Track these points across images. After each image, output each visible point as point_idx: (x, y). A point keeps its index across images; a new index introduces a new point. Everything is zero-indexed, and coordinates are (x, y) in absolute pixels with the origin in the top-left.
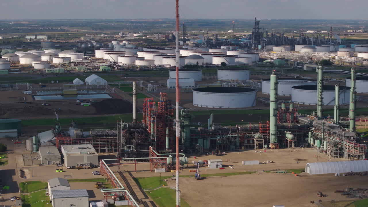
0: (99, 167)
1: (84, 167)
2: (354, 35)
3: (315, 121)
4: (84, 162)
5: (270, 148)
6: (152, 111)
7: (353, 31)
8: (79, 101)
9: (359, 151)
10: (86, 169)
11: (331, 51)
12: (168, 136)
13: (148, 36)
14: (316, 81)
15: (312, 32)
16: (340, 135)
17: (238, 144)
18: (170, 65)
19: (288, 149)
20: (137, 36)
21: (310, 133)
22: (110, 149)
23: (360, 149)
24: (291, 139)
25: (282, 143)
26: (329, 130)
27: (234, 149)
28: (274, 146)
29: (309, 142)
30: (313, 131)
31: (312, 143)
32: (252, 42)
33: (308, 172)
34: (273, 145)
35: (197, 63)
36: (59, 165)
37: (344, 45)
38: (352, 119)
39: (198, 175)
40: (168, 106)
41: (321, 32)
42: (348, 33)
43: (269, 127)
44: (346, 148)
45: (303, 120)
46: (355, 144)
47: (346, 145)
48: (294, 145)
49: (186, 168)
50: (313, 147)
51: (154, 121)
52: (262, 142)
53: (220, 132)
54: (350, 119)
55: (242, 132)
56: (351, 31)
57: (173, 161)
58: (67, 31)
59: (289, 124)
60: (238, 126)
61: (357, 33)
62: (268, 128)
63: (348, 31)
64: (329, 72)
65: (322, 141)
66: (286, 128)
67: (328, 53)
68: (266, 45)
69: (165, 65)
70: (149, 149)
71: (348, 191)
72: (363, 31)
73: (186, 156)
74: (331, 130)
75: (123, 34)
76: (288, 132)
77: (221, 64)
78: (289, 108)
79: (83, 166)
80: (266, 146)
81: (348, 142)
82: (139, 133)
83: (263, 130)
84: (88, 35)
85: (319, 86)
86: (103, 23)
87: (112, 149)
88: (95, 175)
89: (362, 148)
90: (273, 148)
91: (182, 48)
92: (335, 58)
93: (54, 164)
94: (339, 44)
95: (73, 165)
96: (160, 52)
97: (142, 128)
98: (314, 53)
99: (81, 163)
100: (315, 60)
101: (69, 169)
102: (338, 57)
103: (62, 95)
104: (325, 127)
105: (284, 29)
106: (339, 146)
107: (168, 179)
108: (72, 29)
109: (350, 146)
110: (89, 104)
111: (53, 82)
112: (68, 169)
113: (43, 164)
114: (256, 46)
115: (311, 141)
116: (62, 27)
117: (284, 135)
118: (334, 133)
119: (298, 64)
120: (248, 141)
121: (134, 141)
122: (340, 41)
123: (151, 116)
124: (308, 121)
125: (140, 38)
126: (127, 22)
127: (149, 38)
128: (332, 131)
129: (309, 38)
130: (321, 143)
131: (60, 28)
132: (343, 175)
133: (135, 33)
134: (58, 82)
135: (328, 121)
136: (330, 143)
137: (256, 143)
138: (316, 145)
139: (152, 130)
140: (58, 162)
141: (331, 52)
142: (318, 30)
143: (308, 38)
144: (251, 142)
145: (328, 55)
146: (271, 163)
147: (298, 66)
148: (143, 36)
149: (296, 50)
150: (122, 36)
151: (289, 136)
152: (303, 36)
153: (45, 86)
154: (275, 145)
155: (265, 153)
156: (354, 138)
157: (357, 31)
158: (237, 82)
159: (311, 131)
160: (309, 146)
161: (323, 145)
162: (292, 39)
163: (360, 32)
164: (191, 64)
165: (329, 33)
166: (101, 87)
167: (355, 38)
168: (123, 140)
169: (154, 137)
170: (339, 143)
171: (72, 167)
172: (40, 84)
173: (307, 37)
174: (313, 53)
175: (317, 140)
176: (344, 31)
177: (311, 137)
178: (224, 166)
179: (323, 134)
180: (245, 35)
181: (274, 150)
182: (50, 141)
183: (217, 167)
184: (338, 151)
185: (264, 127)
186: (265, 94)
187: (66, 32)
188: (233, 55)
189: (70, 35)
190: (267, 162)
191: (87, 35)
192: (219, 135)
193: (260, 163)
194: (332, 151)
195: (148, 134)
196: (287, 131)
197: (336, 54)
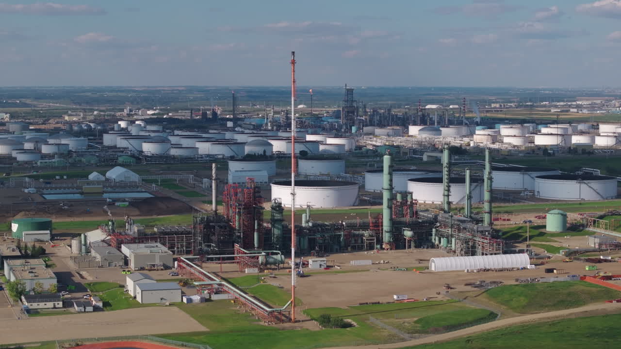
0: (174, 268)
1: (156, 268)
2: (501, 111)
3: (440, 215)
4: (155, 262)
5: (384, 249)
6: (238, 200)
7: (501, 106)
8: (111, 201)
9: (495, 248)
10: (158, 270)
11: (464, 134)
12: (257, 232)
13: (170, 114)
14: (441, 173)
15: (434, 107)
16: (473, 230)
17: (343, 244)
18: (224, 155)
19: (407, 250)
20: (153, 114)
21: (434, 230)
22: (181, 250)
23: (496, 245)
24: (411, 237)
25: (398, 243)
26: (458, 225)
27: (338, 251)
28: (388, 247)
29: (433, 241)
30: (438, 227)
31: (437, 242)
32: (341, 123)
33: (433, 269)
34: (388, 245)
35: (265, 152)
36: (123, 267)
37: (484, 125)
38: (488, 213)
39: (301, 272)
40: (257, 195)
41: (449, 106)
42: (494, 108)
43: (382, 223)
44: (479, 245)
45: (425, 214)
46: (490, 240)
47: (479, 241)
48: (414, 245)
49: (282, 268)
50: (438, 248)
51: (239, 212)
52: (373, 241)
53: (320, 229)
54: (485, 213)
55: (348, 229)
56: (498, 105)
57: (266, 260)
58: (35, 106)
59: (407, 219)
60: (342, 222)
61: (507, 108)
62: (380, 224)
63: (493, 105)
64: (460, 163)
65: (449, 238)
66: (404, 224)
67: (460, 137)
68: (363, 126)
69: (216, 155)
70: (233, 247)
71: (480, 283)
72: (515, 105)
73: (282, 254)
74: (461, 224)
75: (131, 111)
76: (407, 229)
77: (300, 153)
78: (407, 199)
79: (154, 267)
80: (379, 246)
81: (482, 238)
82: (221, 227)
83: (375, 226)
84: (72, 112)
85: (445, 180)
86: (89, 94)
87: (184, 250)
88: (172, 275)
89: (499, 245)
90: (387, 249)
91: (236, 131)
92: (469, 145)
93: (116, 266)
94: (478, 124)
95: (142, 267)
96: (203, 136)
97: (225, 222)
98: (438, 138)
99: (152, 263)
100: (440, 147)
101: (137, 270)
102: (474, 142)
103: (82, 193)
104: (453, 222)
105: (390, 102)
106: (470, 244)
107: (265, 277)
108: (40, 103)
109: (484, 243)
110: (127, 203)
111: (57, 177)
112: (135, 270)
113: (102, 266)
114: (349, 127)
115: (435, 239)
116: (23, 100)
117: (401, 232)
118: (465, 229)
119: (415, 151)
120: (355, 240)
121: (214, 238)
122: (478, 120)
123: (236, 206)
124: (431, 216)
125: (159, 116)
126: (129, 91)
127: (174, 117)
128: (462, 226)
129: (431, 116)
130: (448, 242)
131: (20, 101)
132: (475, 271)
133: (149, 109)
134: (65, 177)
135: (457, 215)
136: (459, 239)
137: (366, 242)
138: (442, 244)
139: (237, 224)
140: (122, 263)
141: (463, 136)
142: (444, 104)
143: (429, 115)
144: (360, 241)
145: (460, 141)
146: (386, 263)
147: (414, 156)
148: (163, 115)
149: (410, 133)
150: (129, 114)
151: (408, 234)
152: (421, 113)
153: (49, 183)
154: (390, 245)
155: (379, 254)
156: (489, 234)
157: (506, 105)
158: (328, 175)
159: (436, 228)
160: (433, 246)
161: (451, 244)
162: (404, 118)
163: (511, 107)
164: (255, 154)
165: (461, 108)
166: (133, 184)
167: (503, 116)
168: (200, 239)
169: (240, 233)
170: (471, 239)
171: (141, 268)
172: (41, 180)
173: (426, 115)
174: (436, 137)
175: (443, 238)
176: (486, 105)
177: (436, 235)
178: (328, 267)
179: (450, 229)
180: (328, 112)
181: (390, 251)
182: (103, 241)
183: (320, 267)
184: (469, 249)
185: (376, 223)
186: (369, 191)
187: (33, 108)
188: (315, 140)
189: (41, 112)
190: (382, 262)
191: (70, 112)
192: (319, 232)
193: (373, 264)
194: (462, 250)
195: (232, 229)
196: (404, 227)
197: (472, 139)
